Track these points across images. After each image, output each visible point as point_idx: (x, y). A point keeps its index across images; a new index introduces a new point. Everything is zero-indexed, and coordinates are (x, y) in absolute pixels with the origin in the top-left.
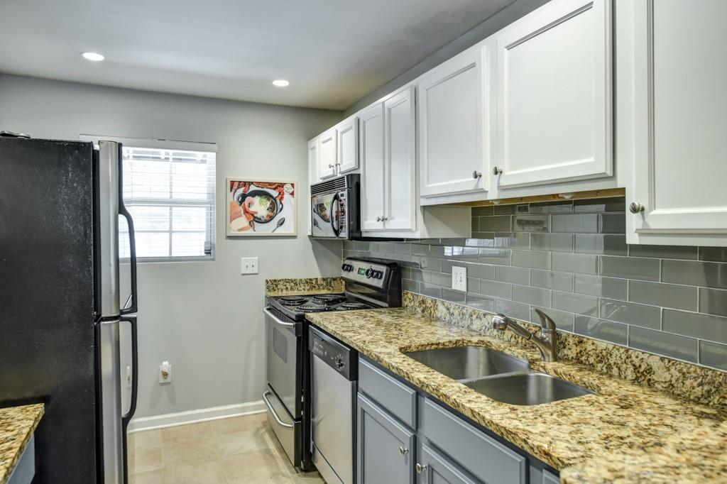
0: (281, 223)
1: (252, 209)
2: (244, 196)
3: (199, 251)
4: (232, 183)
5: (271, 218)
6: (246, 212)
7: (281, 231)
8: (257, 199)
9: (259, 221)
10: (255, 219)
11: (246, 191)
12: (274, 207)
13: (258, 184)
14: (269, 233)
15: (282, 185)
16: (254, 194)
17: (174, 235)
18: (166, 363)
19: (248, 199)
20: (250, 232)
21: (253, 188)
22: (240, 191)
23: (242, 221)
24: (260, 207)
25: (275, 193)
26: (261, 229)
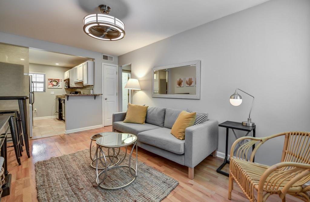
0: (59, 86)
1: (53, 84)
2: (51, 81)
3: (42, 90)
4: (49, 79)
5: (57, 85)
6: (52, 84)
7: (59, 87)
8: (54, 82)
9: (54, 86)
10: (53, 85)
11: (52, 81)
12: (57, 83)
13: (54, 79)
14: (57, 88)
15: (59, 80)
16: (53, 81)
17: (37, 88)
18: (35, 109)
19: (52, 82)
20: (53, 87)
21: (53, 80)
22: (51, 80)
23: (51, 86)
24: (55, 83)
25: (58, 81)
26: (55, 87)
